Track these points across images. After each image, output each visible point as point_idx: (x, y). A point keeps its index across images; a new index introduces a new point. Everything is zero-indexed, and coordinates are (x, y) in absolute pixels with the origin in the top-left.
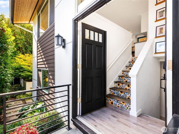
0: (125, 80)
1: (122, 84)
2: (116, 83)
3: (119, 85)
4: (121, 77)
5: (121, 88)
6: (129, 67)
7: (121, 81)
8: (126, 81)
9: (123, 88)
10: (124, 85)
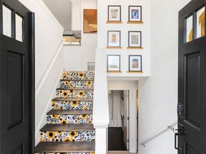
0: (61, 119)
1: (60, 132)
2: (45, 132)
3: (51, 135)
4: (51, 116)
5: (57, 140)
6: (63, 91)
7: (53, 123)
8: (64, 122)
9: (61, 140)
10: (63, 133)
